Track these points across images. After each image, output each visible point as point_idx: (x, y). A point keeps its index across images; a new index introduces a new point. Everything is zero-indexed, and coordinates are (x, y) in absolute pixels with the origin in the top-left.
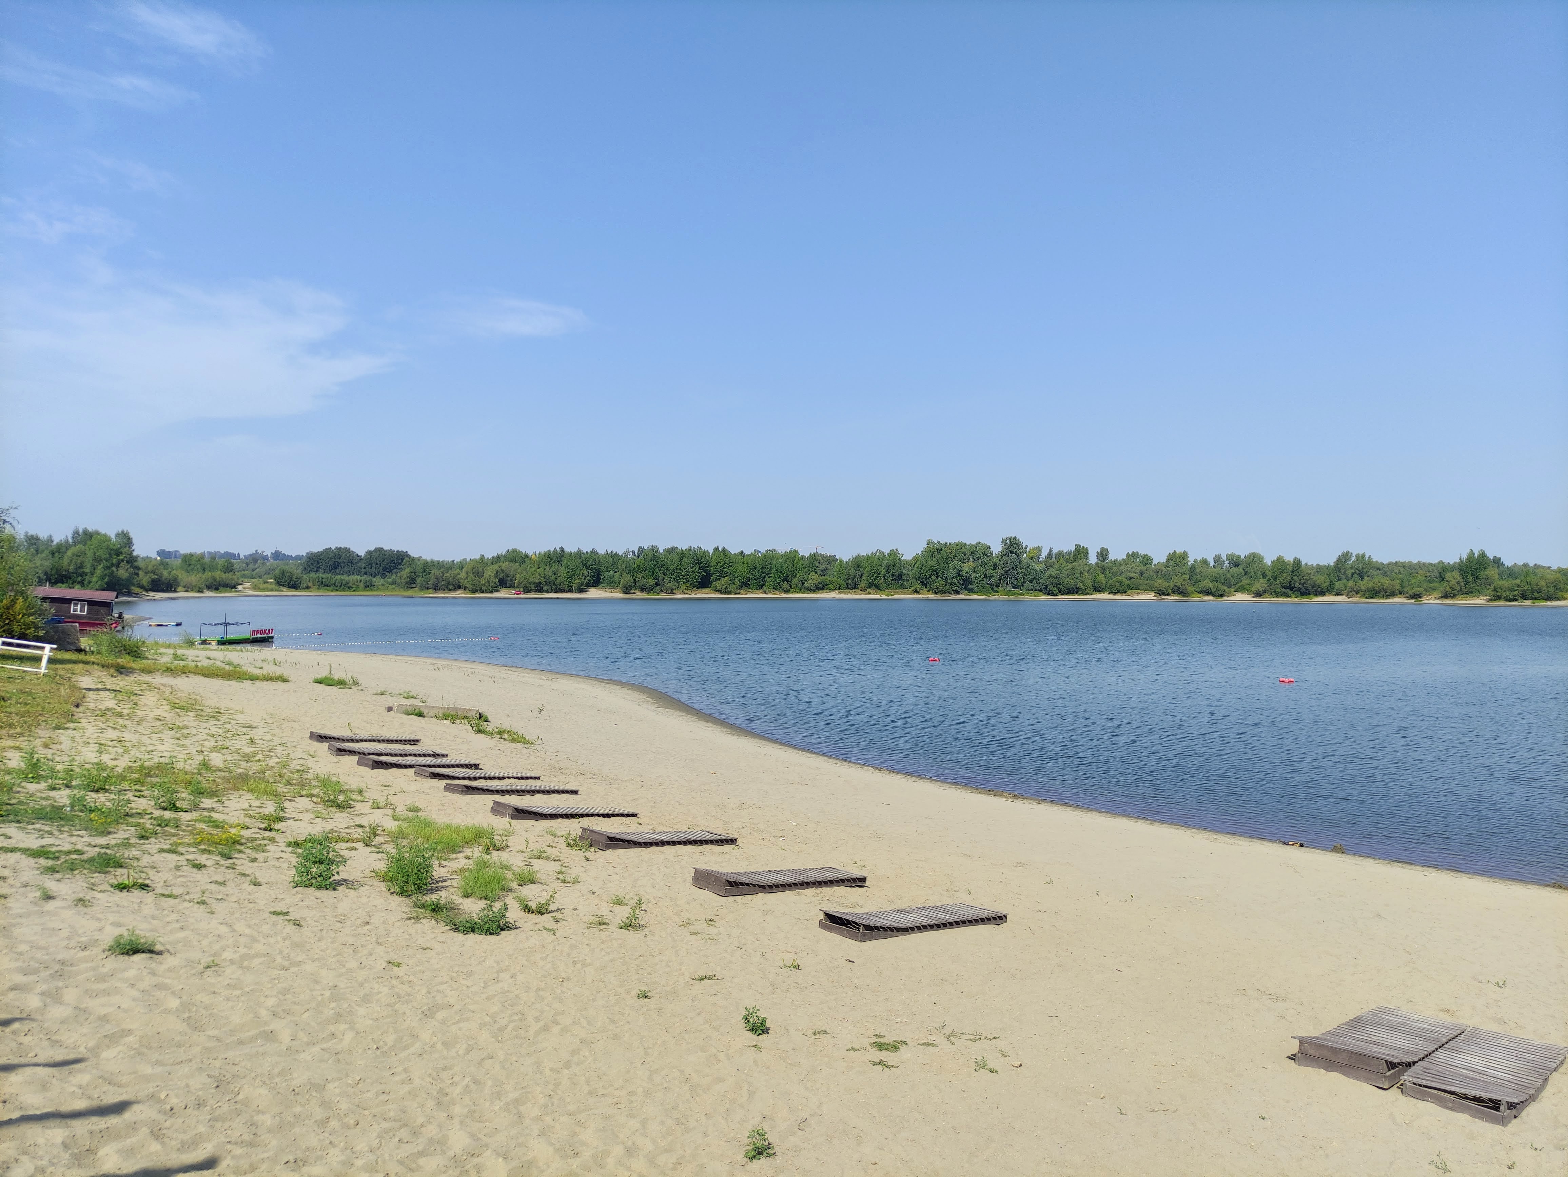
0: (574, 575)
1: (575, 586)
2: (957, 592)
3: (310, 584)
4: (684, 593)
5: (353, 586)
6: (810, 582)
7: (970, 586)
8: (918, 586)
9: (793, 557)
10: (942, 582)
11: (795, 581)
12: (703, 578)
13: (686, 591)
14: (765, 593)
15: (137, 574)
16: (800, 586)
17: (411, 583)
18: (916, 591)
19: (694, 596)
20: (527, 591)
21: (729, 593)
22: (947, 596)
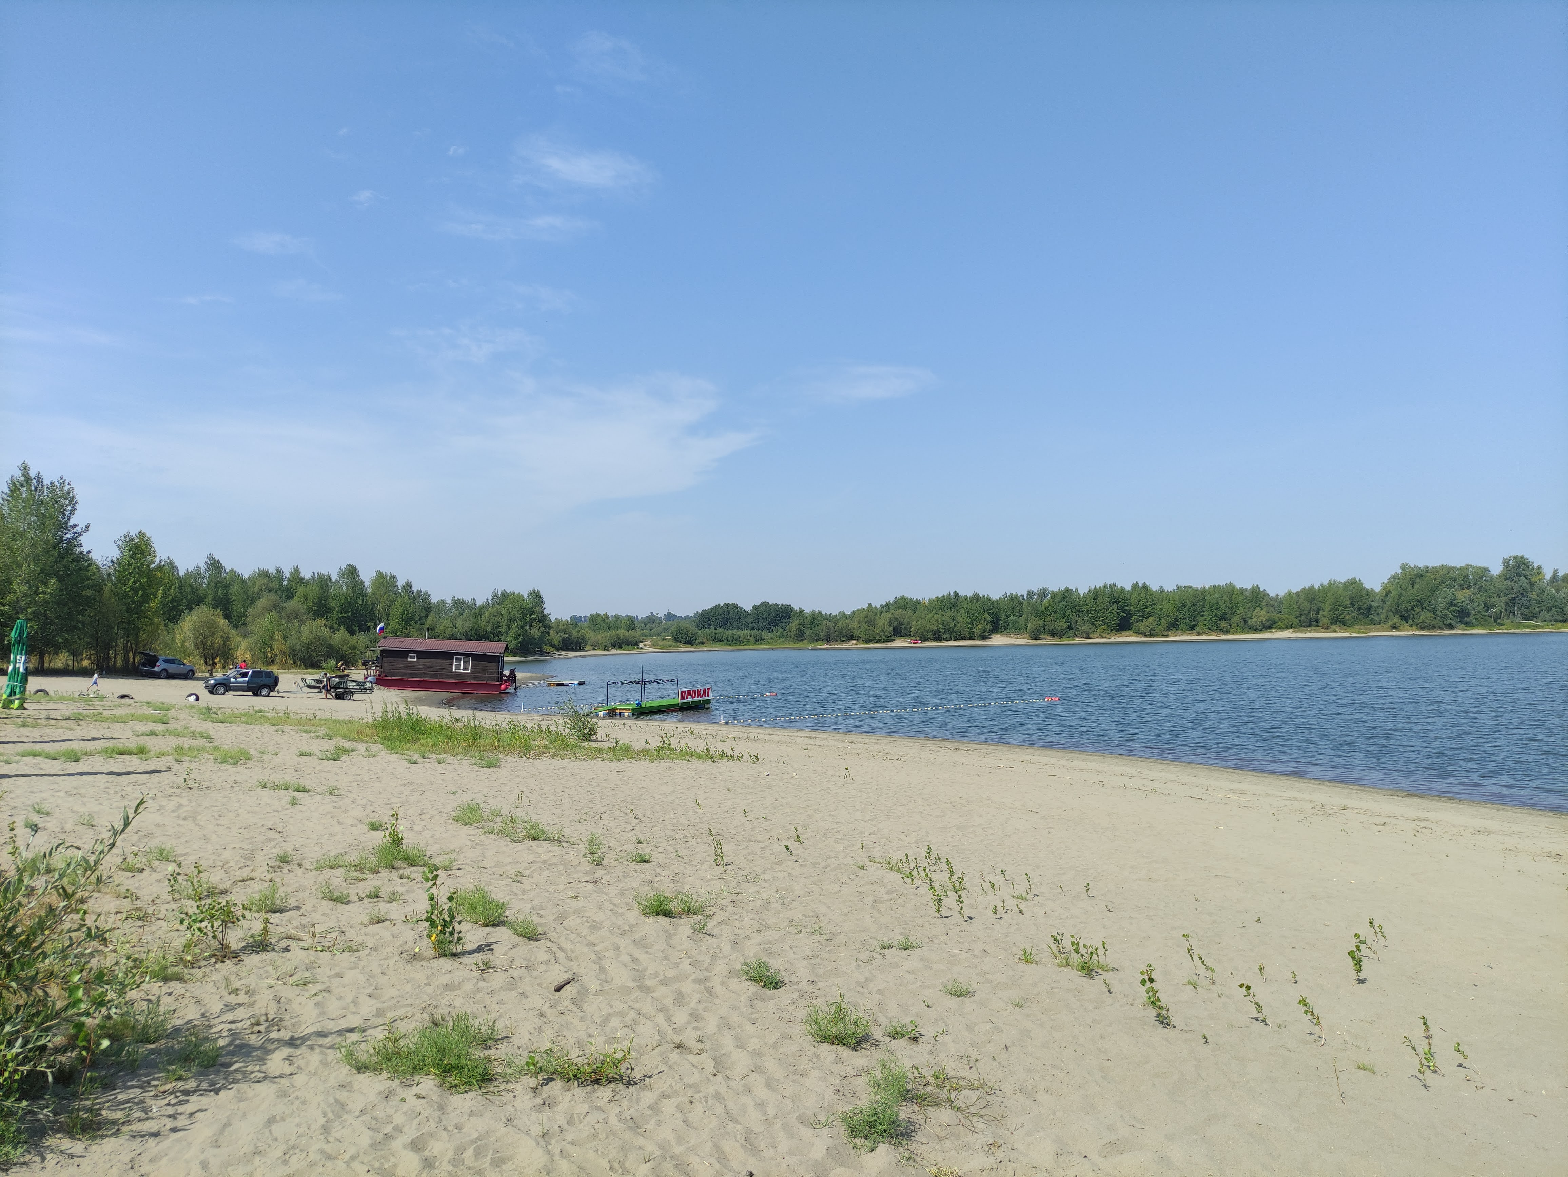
0: (975, 620)
1: (977, 632)
2: (1451, 627)
3: (705, 640)
4: (1102, 637)
5: (744, 640)
6: (1255, 619)
7: (1467, 619)
8: (1396, 620)
9: (1230, 591)
10: (1430, 615)
11: (1235, 619)
12: (1122, 619)
13: (1104, 635)
14: (1199, 634)
15: (548, 633)
16: (1242, 624)
17: (800, 636)
18: (1394, 627)
19: (1113, 640)
20: (924, 639)
21: (1155, 636)
22: (1438, 632)
